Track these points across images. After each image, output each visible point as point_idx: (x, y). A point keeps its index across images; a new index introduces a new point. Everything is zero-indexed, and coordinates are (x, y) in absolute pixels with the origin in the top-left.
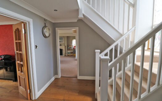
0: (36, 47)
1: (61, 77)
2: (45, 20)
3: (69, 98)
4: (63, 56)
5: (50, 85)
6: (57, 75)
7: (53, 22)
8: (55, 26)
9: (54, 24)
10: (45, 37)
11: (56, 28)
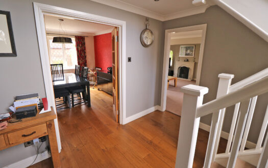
0: (129, 60)
1: (166, 111)
2: (147, 19)
3: (159, 143)
4: (189, 80)
5: (145, 116)
6: (160, 105)
7: (162, 20)
8: (164, 27)
9: (164, 23)
10: (145, 45)
11: (166, 31)
